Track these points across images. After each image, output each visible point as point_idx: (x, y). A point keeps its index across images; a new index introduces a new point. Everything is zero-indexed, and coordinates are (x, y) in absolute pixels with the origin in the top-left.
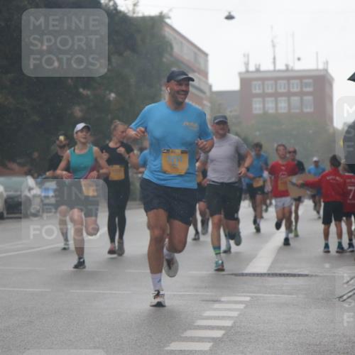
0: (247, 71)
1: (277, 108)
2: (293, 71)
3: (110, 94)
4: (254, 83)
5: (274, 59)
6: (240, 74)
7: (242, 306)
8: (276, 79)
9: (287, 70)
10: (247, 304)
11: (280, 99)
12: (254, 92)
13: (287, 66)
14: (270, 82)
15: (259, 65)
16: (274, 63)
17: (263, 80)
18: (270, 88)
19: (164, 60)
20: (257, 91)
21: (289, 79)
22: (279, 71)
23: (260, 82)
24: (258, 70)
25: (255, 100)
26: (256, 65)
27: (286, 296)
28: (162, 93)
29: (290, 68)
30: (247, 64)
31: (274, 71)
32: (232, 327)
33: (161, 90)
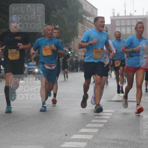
0: (114, 16)
1: (126, 31)
2: (133, 16)
3: (56, 25)
4: (117, 21)
5: (125, 11)
6: (111, 17)
7: (111, 114)
8: (126, 20)
9: (131, 16)
10: (113, 114)
11: (127, 28)
12: (116, 25)
13: (130, 14)
14: (123, 21)
15: (119, 14)
16: (125, 13)
17: (120, 20)
18: (123, 23)
19: (79, 11)
20: (118, 24)
21: (131, 19)
22: (127, 16)
23: (119, 21)
24: (118, 16)
25: (117, 28)
26: (117, 14)
27: (129, 110)
28: (78, 25)
29: (132, 15)
30: (114, 13)
31: (125, 16)
32: (107, 123)
33: (78, 24)
